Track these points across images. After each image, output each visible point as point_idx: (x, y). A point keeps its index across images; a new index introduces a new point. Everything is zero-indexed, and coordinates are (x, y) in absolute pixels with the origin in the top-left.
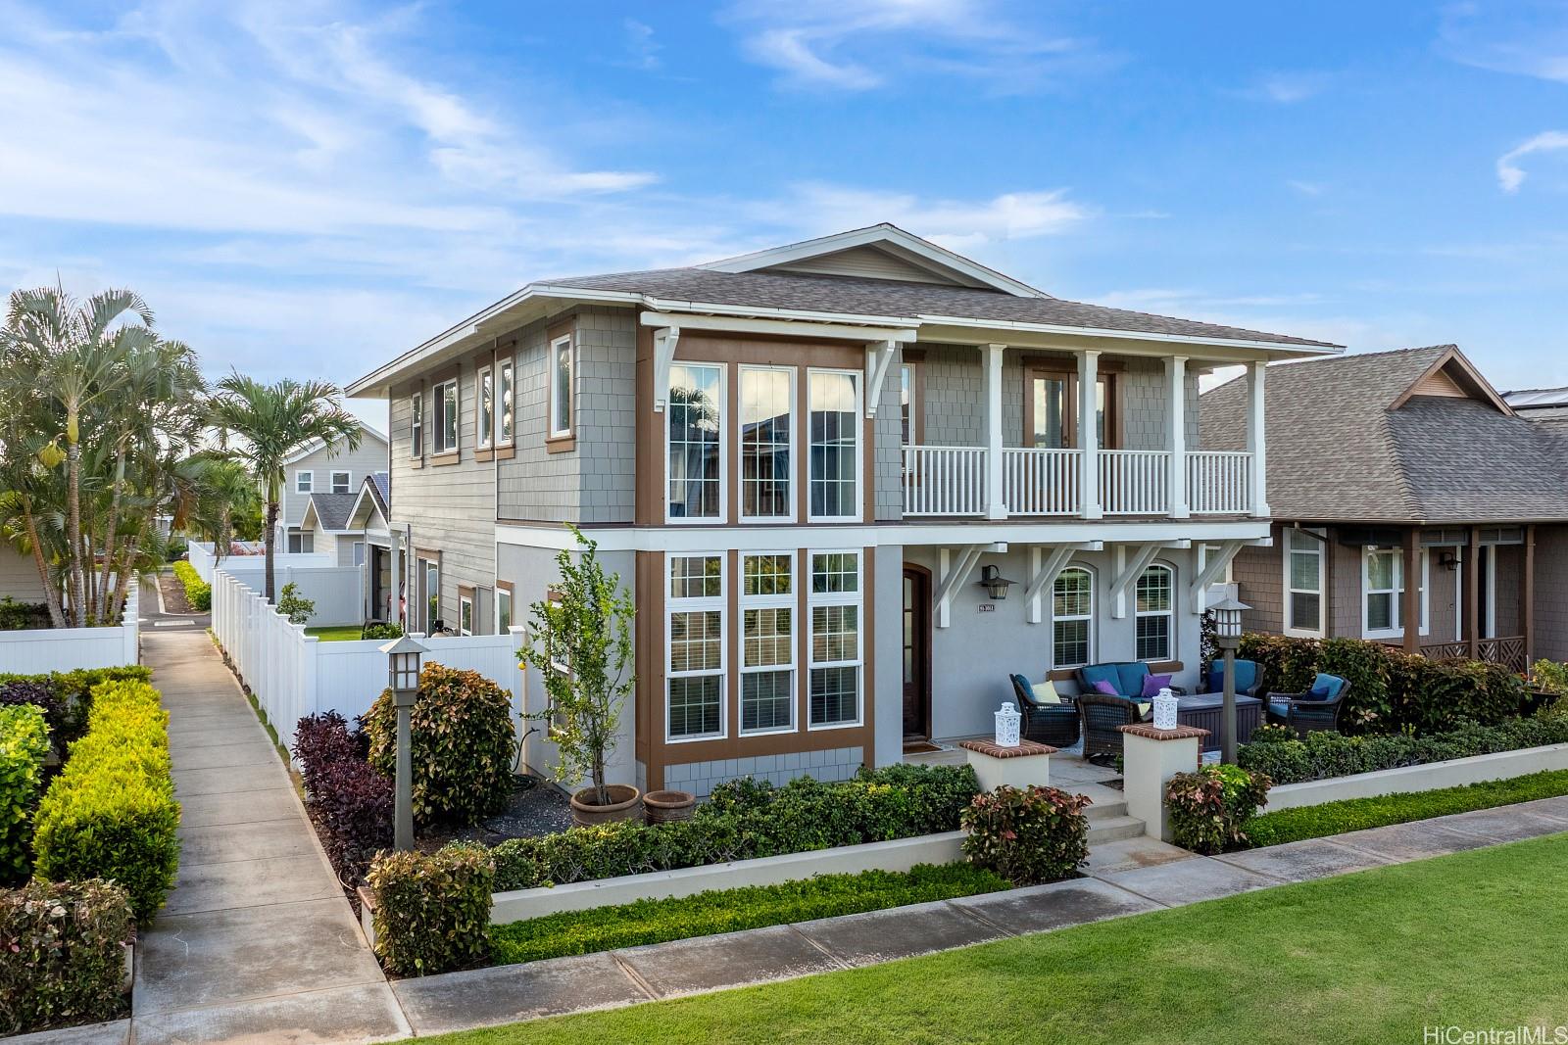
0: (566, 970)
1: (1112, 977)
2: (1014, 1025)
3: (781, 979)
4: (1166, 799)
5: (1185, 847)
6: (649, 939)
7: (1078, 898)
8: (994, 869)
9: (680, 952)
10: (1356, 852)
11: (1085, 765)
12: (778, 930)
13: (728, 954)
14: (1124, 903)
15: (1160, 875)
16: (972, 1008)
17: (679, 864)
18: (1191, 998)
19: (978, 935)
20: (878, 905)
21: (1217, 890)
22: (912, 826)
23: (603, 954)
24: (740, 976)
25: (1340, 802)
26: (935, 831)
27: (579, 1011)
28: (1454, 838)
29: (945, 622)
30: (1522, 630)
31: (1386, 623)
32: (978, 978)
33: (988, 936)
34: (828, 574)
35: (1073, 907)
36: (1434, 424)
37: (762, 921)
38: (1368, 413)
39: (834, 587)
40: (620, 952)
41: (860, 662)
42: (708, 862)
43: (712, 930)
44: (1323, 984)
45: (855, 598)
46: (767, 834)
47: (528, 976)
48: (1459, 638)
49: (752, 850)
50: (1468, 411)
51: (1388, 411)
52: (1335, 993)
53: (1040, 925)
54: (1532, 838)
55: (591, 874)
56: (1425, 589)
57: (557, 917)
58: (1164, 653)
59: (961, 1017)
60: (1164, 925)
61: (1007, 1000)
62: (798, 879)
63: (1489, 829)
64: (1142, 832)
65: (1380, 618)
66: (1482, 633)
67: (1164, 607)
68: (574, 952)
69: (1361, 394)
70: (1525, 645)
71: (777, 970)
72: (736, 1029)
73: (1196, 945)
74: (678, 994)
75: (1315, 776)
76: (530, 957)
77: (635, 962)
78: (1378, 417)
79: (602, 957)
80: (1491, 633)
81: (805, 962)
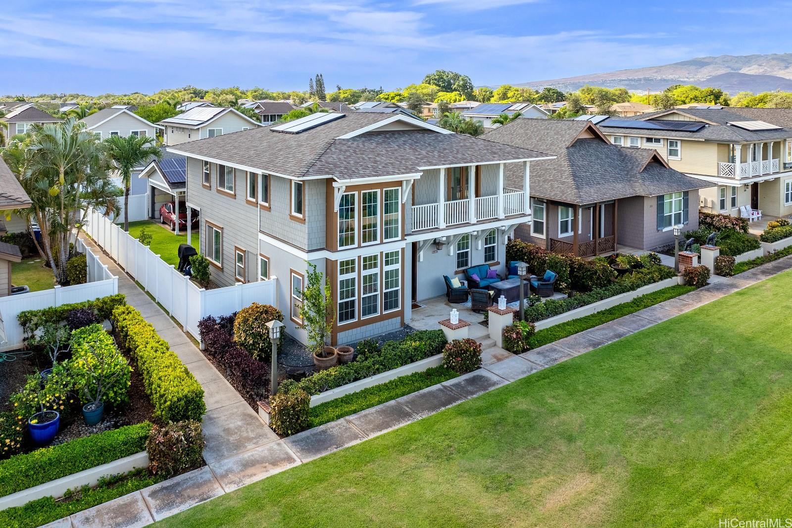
0: (335, 427)
1: (498, 415)
2: (473, 436)
3: (401, 425)
4: (503, 335)
5: (510, 351)
6: (355, 412)
7: (480, 379)
8: (453, 369)
9: (365, 416)
10: (563, 350)
11: (473, 313)
12: (392, 402)
13: (381, 416)
14: (495, 380)
15: (504, 366)
16: (460, 431)
17: (356, 379)
18: (522, 421)
19: (455, 399)
20: (421, 389)
21: (524, 372)
22: (426, 355)
23: (342, 419)
24: (388, 426)
25: (556, 326)
26: (432, 355)
27: (346, 446)
28: (592, 340)
29: (421, 260)
30: (613, 233)
31: (567, 231)
32: (459, 419)
33: (458, 399)
34: (390, 258)
35: (480, 383)
36: (583, 152)
37: (387, 400)
38: (560, 148)
39: (392, 263)
40: (347, 418)
41: (400, 288)
42: (365, 377)
43: (372, 405)
44: (558, 414)
45: (398, 266)
46: (382, 365)
47: (324, 432)
48: (591, 239)
49: (378, 371)
50: (594, 145)
51: (567, 148)
52: (562, 417)
53: (472, 393)
54: (617, 340)
55: (331, 388)
56: (580, 217)
57: (322, 405)
58: (493, 259)
59: (458, 435)
60: (510, 391)
61: (469, 427)
62: (393, 379)
63: (603, 335)
64: (495, 345)
65: (565, 229)
66: (600, 237)
67: (494, 243)
68: (333, 420)
69: (558, 139)
70: (614, 239)
71: (399, 421)
72: (396, 449)
73: (521, 400)
74: (372, 436)
75: (548, 317)
76: (321, 423)
77: (354, 421)
78: (564, 151)
79: (342, 420)
80: (603, 236)
81: (405, 416)
